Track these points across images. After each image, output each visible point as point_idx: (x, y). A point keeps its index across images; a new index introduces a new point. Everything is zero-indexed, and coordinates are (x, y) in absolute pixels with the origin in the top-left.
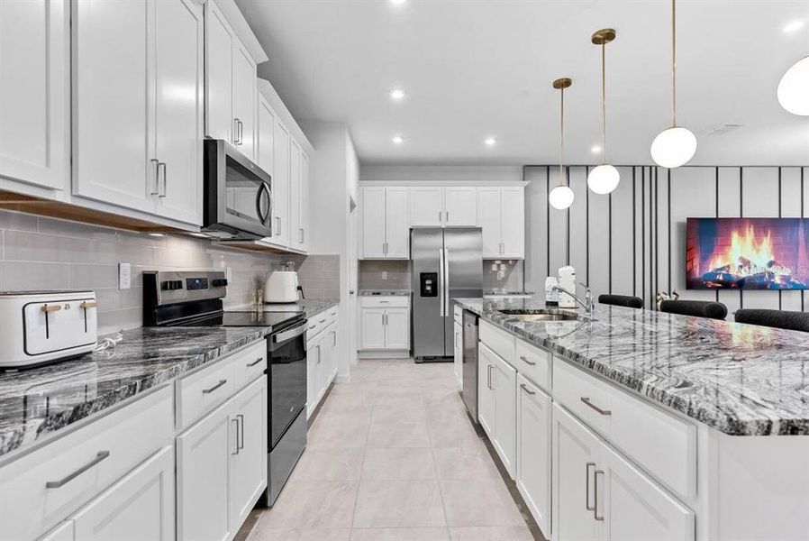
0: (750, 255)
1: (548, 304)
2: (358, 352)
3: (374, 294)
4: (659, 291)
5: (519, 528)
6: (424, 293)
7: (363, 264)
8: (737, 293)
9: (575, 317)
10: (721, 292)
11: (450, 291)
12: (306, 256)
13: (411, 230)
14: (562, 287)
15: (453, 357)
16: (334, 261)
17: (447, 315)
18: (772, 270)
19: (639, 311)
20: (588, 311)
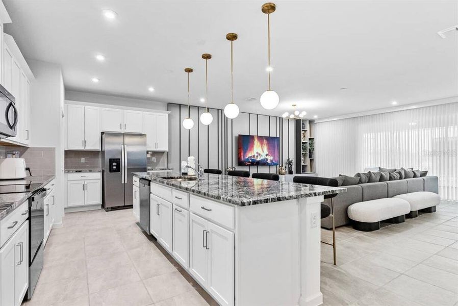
0: (260, 151)
1: (183, 174)
2: (65, 208)
3: (76, 171)
4: (228, 167)
5: (174, 273)
6: (111, 170)
7: (68, 153)
8: (256, 167)
9: (195, 179)
10: (251, 167)
11: (128, 169)
12: (28, 148)
13: (102, 133)
14: (189, 165)
15: (132, 205)
16: (51, 151)
17: (126, 182)
18: (267, 157)
19: (220, 176)
20: (201, 176)
